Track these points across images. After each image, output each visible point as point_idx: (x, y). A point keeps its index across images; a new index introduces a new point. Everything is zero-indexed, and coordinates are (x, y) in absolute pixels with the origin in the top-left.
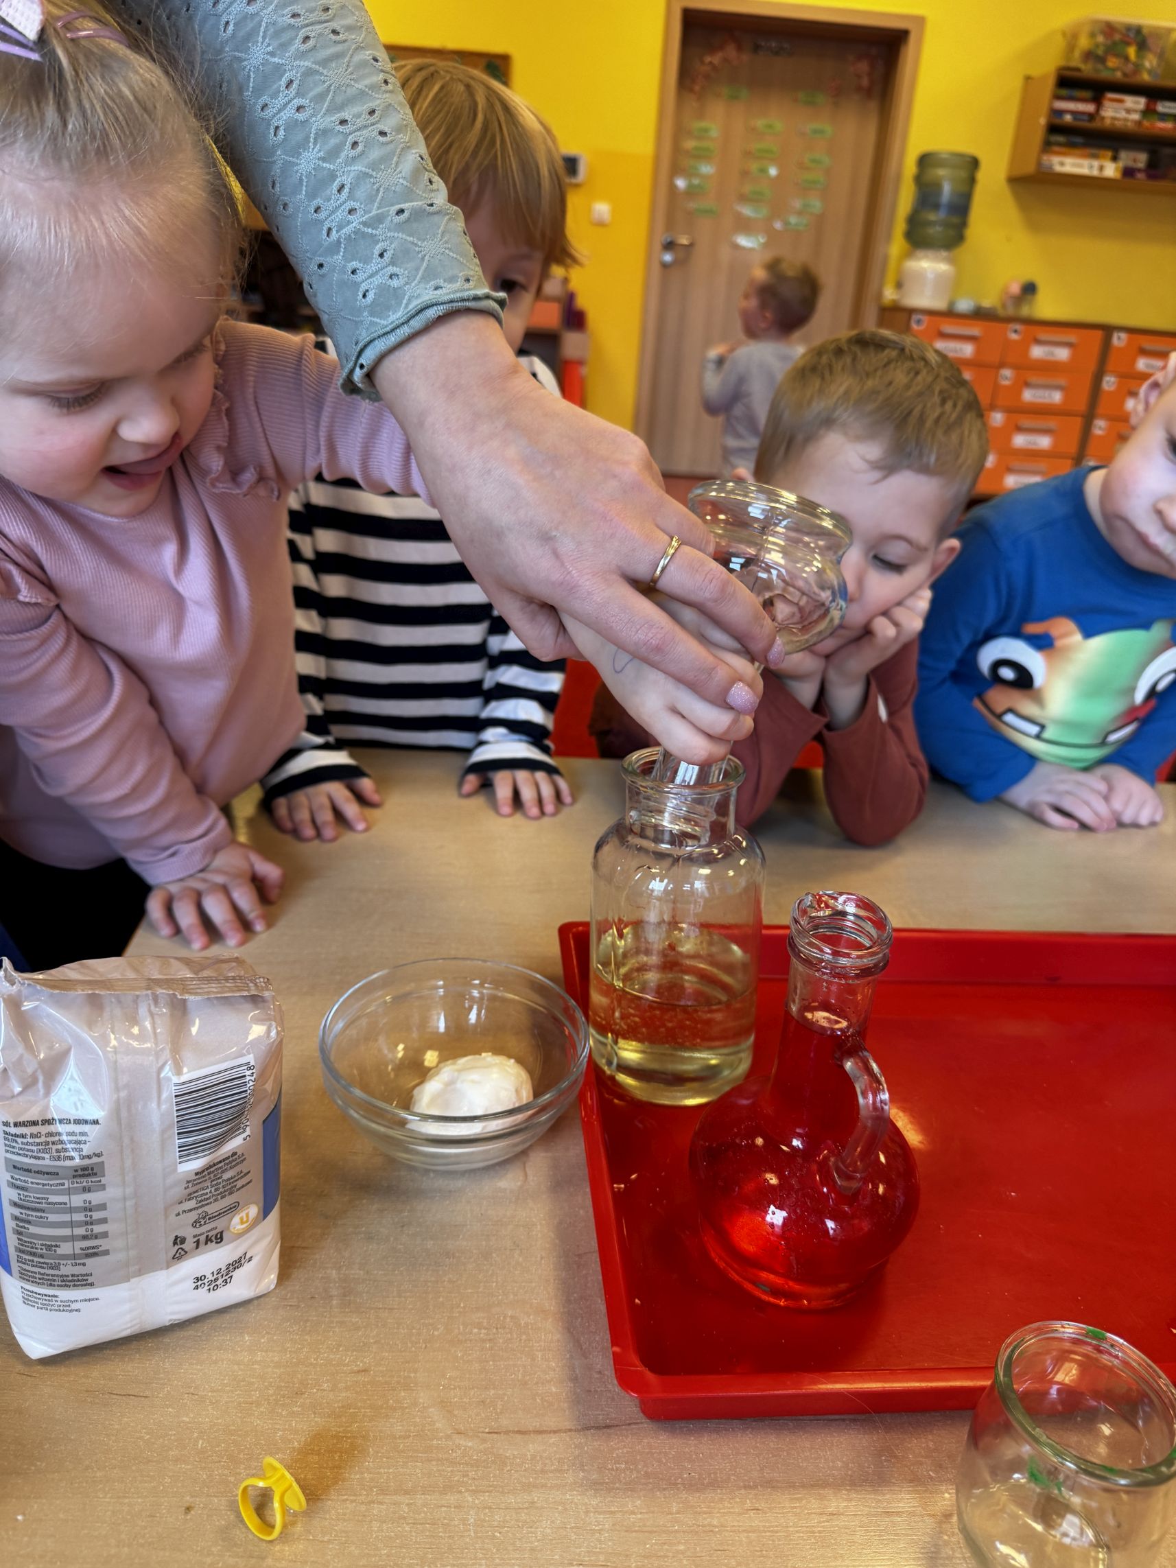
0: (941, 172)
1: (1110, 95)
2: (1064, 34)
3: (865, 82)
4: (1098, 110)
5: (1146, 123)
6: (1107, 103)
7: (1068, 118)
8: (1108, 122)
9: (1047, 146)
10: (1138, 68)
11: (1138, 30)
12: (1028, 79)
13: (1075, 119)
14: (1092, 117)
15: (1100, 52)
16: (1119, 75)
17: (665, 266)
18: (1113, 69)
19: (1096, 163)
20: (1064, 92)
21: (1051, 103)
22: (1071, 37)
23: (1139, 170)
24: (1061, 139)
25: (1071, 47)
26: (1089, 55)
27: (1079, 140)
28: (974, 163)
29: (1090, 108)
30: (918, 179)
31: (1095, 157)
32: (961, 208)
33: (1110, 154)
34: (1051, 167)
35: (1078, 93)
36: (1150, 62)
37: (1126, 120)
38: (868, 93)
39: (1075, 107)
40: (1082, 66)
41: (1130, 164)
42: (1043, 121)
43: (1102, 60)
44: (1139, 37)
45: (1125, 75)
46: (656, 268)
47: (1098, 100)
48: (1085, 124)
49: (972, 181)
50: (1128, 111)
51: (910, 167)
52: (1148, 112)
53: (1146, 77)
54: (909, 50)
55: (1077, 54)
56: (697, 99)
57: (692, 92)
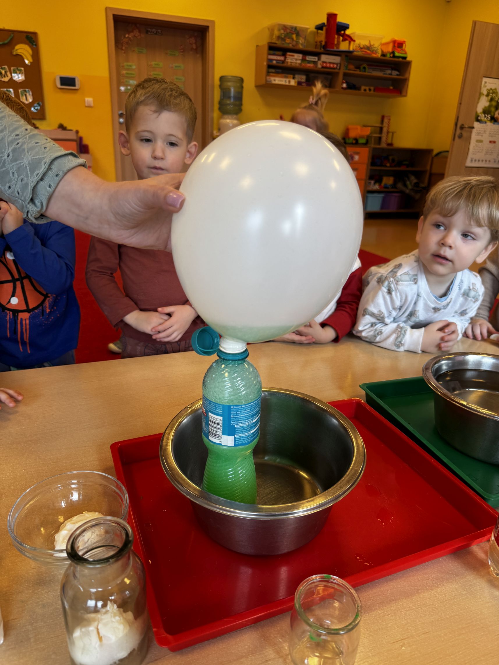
0: (229, 84)
1: (289, 53)
2: (269, 29)
3: (194, 47)
4: (285, 59)
5: (303, 64)
6: (288, 57)
7: (274, 62)
8: (289, 64)
9: (268, 73)
10: (297, 43)
11: (296, 28)
12: (257, 46)
13: (277, 63)
14: (283, 62)
15: (283, 37)
16: (291, 45)
17: (121, 124)
18: (288, 43)
19: (287, 80)
20: (272, 52)
21: (267, 57)
22: (271, 30)
23: (303, 82)
24: (273, 70)
25: (272, 34)
26: (279, 38)
27: (280, 71)
28: (242, 80)
29: (282, 58)
30: (220, 86)
31: (287, 77)
32: (239, 98)
33: (292, 76)
34: (271, 81)
35: (277, 53)
36: (301, 41)
37: (296, 63)
38: (196, 51)
39: (277, 58)
40: (277, 42)
41: (300, 80)
42: (265, 63)
43: (283, 39)
44: (296, 31)
45: (293, 45)
46: (117, 125)
47: (284, 55)
48: (281, 65)
49: (242, 87)
50: (296, 60)
51: (217, 82)
52: (303, 60)
53: (301, 47)
54: (210, 34)
55: (274, 37)
56: (125, 53)
57: (122, 49)
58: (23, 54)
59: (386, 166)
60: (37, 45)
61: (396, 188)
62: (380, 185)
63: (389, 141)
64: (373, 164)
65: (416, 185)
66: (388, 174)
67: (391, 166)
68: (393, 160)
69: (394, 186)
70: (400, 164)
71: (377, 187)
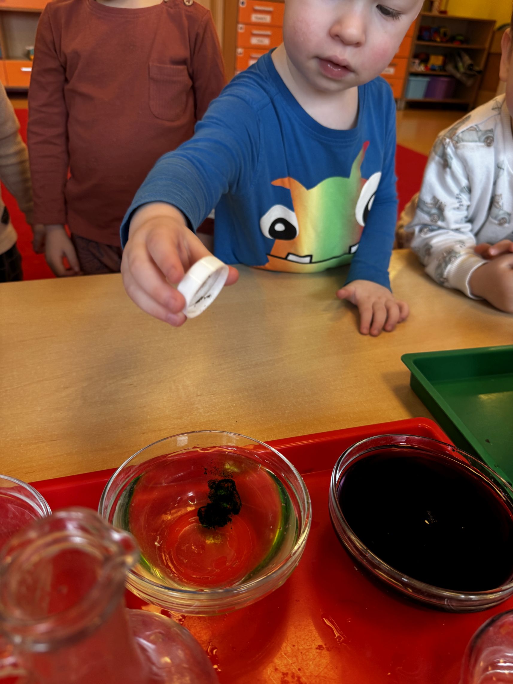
59: (435, 41)
61: (445, 70)
62: (426, 67)
63: (443, 8)
64: (420, 37)
65: (470, 67)
66: (437, 51)
67: (442, 42)
68: (445, 34)
69: (443, 67)
70: (452, 39)
71: (421, 68)
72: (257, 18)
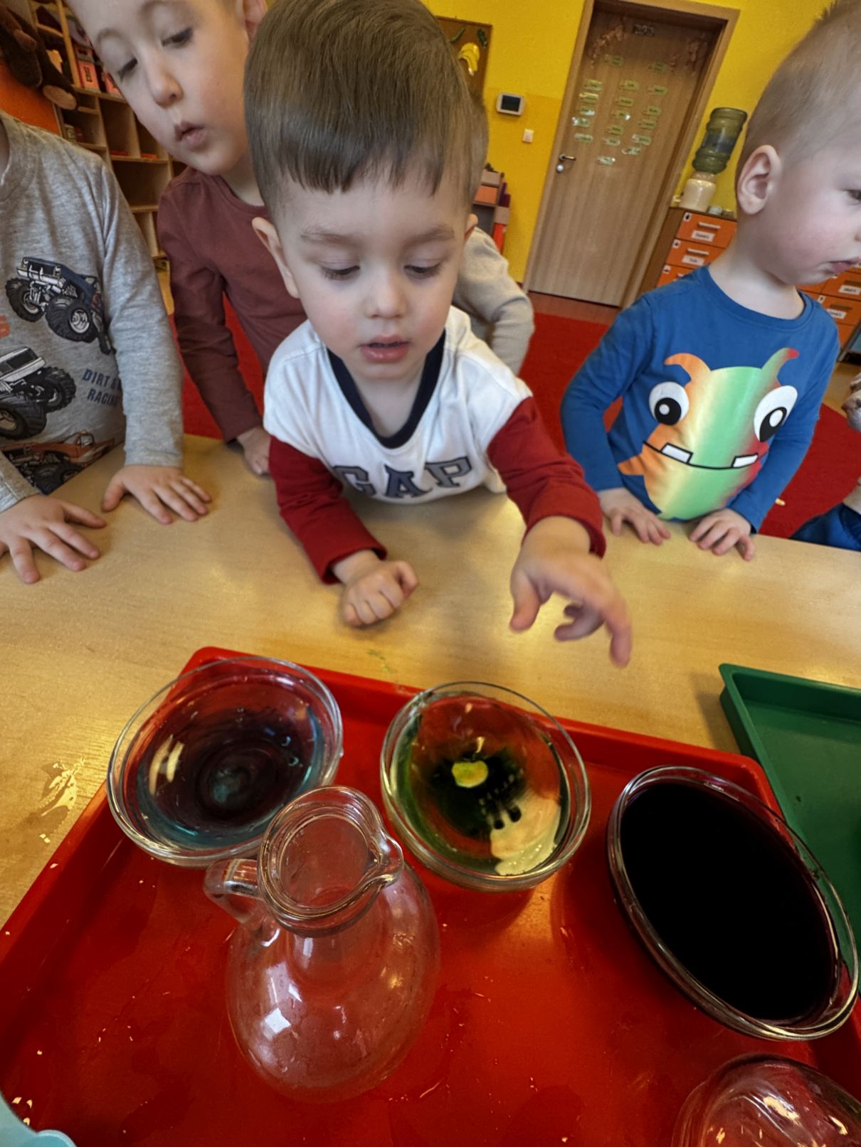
0: (723, 122)
3: (693, 58)
17: (558, 172)
28: (743, 117)
30: (708, 125)
32: (729, 147)
38: (693, 65)
46: (553, 172)
51: (706, 118)
54: (724, 35)
56: (594, 64)
57: (592, 59)
58: (470, 59)
60: (487, 46)
72: (698, 235)
